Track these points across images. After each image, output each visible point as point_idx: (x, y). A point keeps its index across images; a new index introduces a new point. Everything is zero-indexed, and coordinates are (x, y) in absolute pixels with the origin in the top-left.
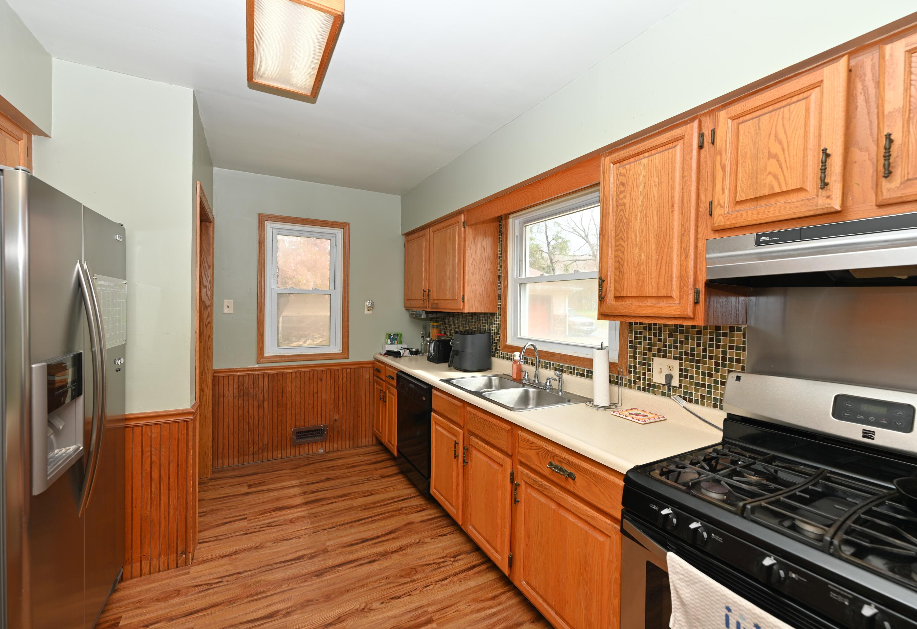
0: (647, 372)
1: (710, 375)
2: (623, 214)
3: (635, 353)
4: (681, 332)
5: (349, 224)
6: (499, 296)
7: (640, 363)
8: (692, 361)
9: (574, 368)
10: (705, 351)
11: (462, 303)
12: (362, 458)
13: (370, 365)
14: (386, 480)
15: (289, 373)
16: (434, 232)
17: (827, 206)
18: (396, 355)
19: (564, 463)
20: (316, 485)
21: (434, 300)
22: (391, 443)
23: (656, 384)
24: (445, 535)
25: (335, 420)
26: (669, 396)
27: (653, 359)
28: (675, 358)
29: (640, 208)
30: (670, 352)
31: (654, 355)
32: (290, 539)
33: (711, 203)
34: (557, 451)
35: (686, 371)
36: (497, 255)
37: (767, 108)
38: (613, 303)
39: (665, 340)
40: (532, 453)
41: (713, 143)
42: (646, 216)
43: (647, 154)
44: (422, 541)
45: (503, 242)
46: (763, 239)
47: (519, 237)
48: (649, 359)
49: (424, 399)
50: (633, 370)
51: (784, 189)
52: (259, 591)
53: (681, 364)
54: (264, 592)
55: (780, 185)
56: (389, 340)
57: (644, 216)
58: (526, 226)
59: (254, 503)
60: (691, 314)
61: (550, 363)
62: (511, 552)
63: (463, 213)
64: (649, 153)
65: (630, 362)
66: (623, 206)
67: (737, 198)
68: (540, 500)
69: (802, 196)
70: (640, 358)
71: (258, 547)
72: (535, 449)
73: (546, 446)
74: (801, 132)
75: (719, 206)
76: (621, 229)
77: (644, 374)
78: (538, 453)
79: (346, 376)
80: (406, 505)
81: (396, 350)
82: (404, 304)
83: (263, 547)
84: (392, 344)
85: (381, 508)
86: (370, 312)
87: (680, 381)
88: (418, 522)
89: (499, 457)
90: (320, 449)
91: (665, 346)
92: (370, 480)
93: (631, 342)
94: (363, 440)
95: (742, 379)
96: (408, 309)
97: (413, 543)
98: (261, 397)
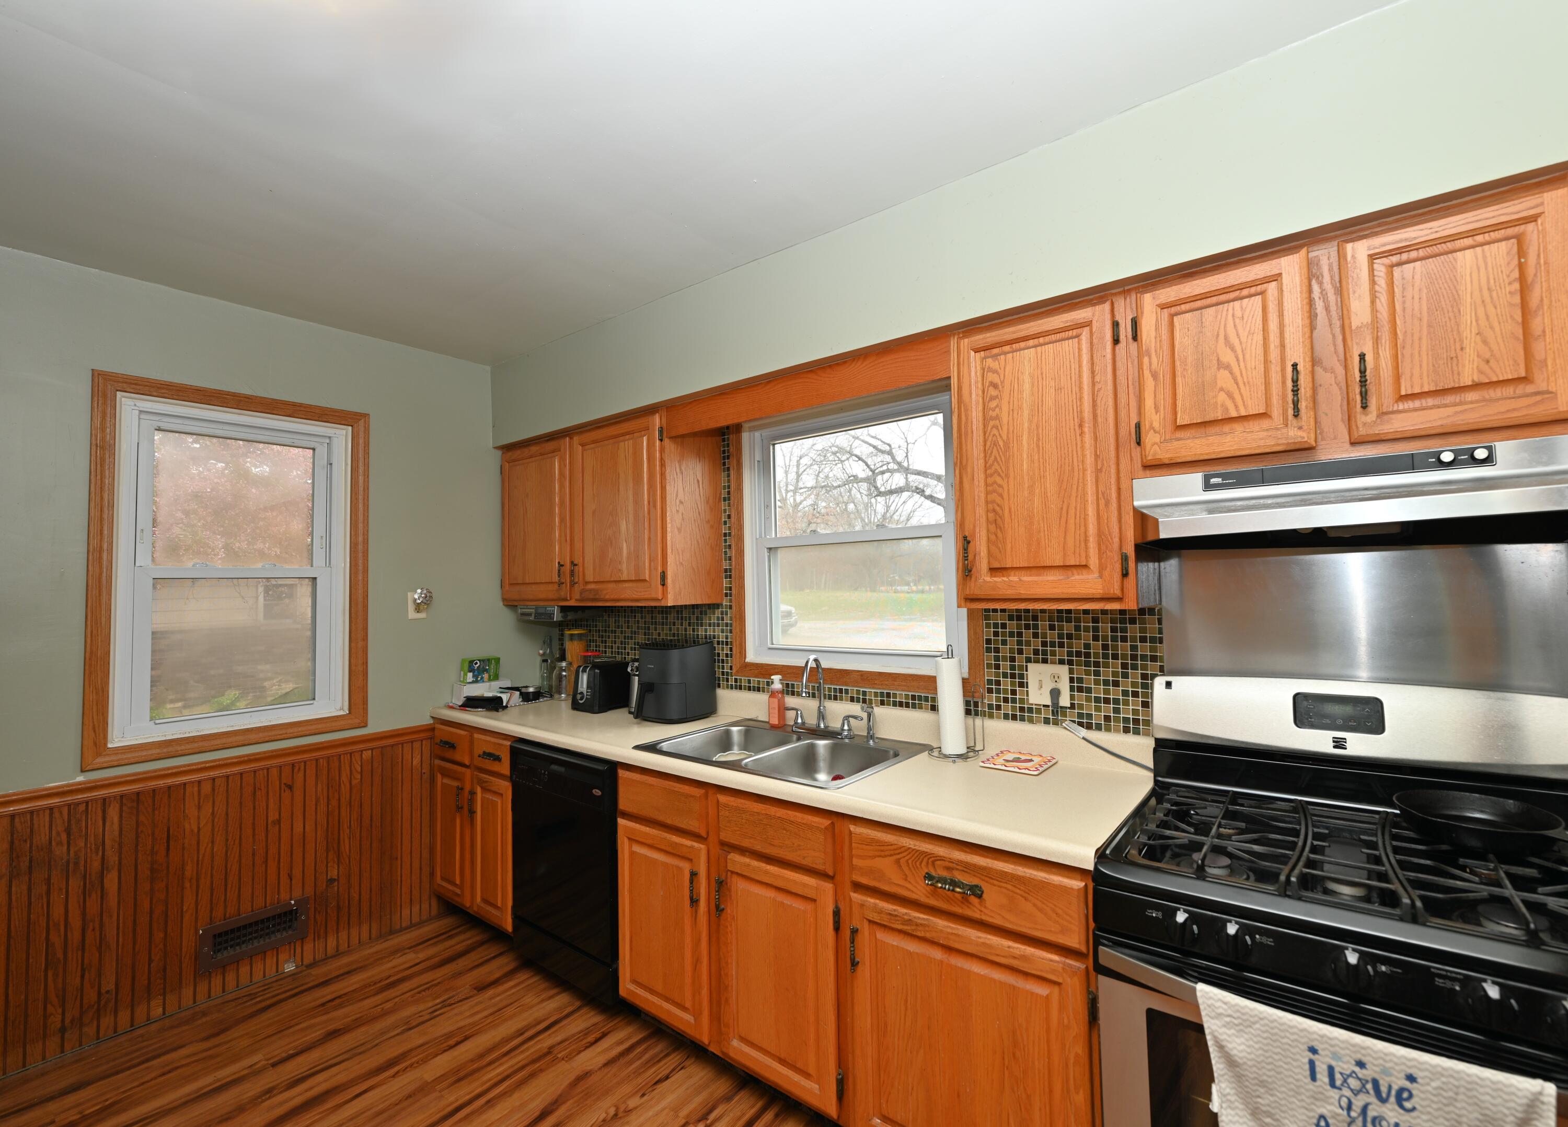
0: (1018, 689)
1: (1116, 684)
2: (997, 434)
3: (997, 659)
4: (1069, 620)
5: (365, 416)
6: (726, 571)
7: (1005, 675)
8: (1087, 664)
9: (888, 695)
10: (1105, 647)
11: (660, 587)
12: (411, 957)
13: (422, 735)
14: (491, 992)
15: (192, 782)
16: (583, 445)
17: (1299, 440)
18: (494, 704)
19: (957, 869)
20: (300, 1059)
21: (588, 582)
22: (493, 904)
23: (1034, 707)
24: (667, 1078)
25: (331, 881)
26: (1056, 723)
27: (1027, 666)
28: (1061, 662)
29: (1026, 425)
30: (1053, 654)
31: (1028, 660)
33: (1138, 426)
34: (940, 850)
35: (1080, 680)
36: (721, 493)
37: (1209, 299)
38: (988, 579)
39: (1044, 635)
40: (885, 864)
41: (1135, 338)
42: (1038, 439)
43: (1031, 343)
44: (622, 1108)
45: (732, 472)
46: (1214, 481)
47: (761, 463)
48: (1021, 668)
49: (597, 792)
50: (994, 687)
51: (1243, 413)
53: (1071, 671)
55: (1236, 406)
56: (470, 675)
57: (1035, 439)
58: (774, 445)
60: (1118, 593)
61: (841, 690)
62: (839, 1068)
63: (659, 411)
64: (1036, 341)
65: (989, 675)
66: (998, 421)
67: (1178, 420)
68: (907, 950)
69: (1265, 423)
70: (1005, 666)
72: (891, 855)
73: (915, 846)
74: (1259, 338)
75: (1152, 431)
76: (996, 458)
77: (1014, 692)
78: (898, 862)
79: (359, 769)
80: (559, 1038)
81: (490, 695)
82: (503, 595)
84: (476, 682)
85: (501, 1065)
86: (422, 615)
87: (1072, 697)
88: (600, 1069)
89: (805, 885)
90: (287, 961)
91: (1044, 644)
92: (450, 1005)
93: (988, 641)
94: (406, 912)
95: (1173, 684)
96: (510, 604)
97: (604, 1120)
98: (96, 865)
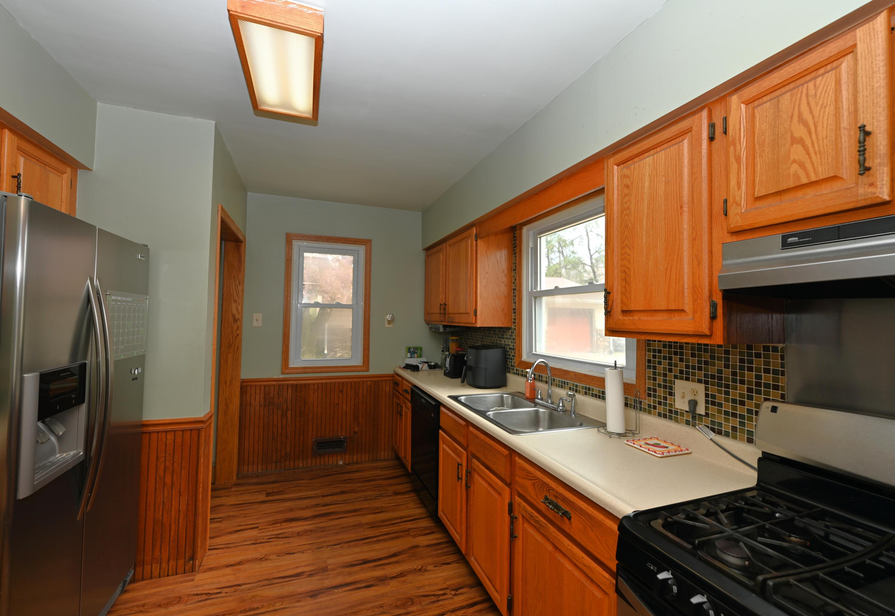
0: (668, 396)
1: (742, 403)
2: (628, 219)
3: (654, 373)
4: (706, 351)
5: (370, 240)
6: (514, 309)
7: (660, 385)
8: (720, 385)
9: (589, 389)
10: (734, 374)
11: (474, 317)
12: (378, 472)
13: (390, 378)
14: (399, 497)
15: (312, 384)
16: (450, 246)
17: (870, 196)
18: (415, 368)
19: (559, 498)
20: (330, 497)
21: (450, 314)
22: (406, 459)
23: (679, 411)
24: (449, 564)
25: (355, 433)
26: (694, 426)
27: (674, 381)
28: (699, 381)
29: (646, 211)
30: (694, 374)
31: (676, 377)
32: (293, 554)
33: (726, 201)
34: (553, 484)
35: (713, 396)
36: (512, 267)
37: (788, 86)
38: (621, 317)
39: (687, 361)
40: (528, 484)
41: (725, 133)
42: (653, 220)
43: (652, 152)
44: (424, 568)
45: (517, 255)
46: (790, 240)
47: (533, 249)
48: (671, 382)
49: (433, 415)
50: (652, 393)
51: (813, 178)
52: (253, 607)
53: (706, 389)
54: (257, 608)
55: (807, 174)
56: (409, 354)
57: (651, 220)
58: (540, 238)
59: (267, 512)
60: (707, 332)
61: (565, 382)
62: (510, 593)
63: (475, 226)
64: (655, 150)
65: (649, 384)
66: (628, 210)
67: (756, 193)
68: (536, 538)
69: (837, 186)
70: (660, 379)
71: (262, 558)
72: (531, 480)
73: (542, 477)
74: (830, 109)
75: (735, 204)
76: (627, 236)
77: (665, 399)
78: (534, 484)
79: (366, 388)
80: (414, 526)
81: (415, 364)
82: (425, 318)
83: (266, 559)
84: (411, 357)
85: (389, 528)
86: (391, 326)
87: (707, 408)
88: (424, 547)
89: (497, 485)
90: (340, 460)
91: (687, 367)
92: (383, 496)
93: (649, 361)
94: (382, 453)
95: (779, 410)
96: (428, 323)
97: (415, 569)
98: (285, 407)
